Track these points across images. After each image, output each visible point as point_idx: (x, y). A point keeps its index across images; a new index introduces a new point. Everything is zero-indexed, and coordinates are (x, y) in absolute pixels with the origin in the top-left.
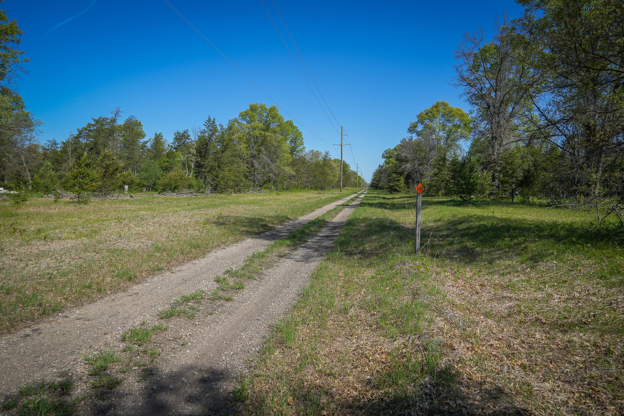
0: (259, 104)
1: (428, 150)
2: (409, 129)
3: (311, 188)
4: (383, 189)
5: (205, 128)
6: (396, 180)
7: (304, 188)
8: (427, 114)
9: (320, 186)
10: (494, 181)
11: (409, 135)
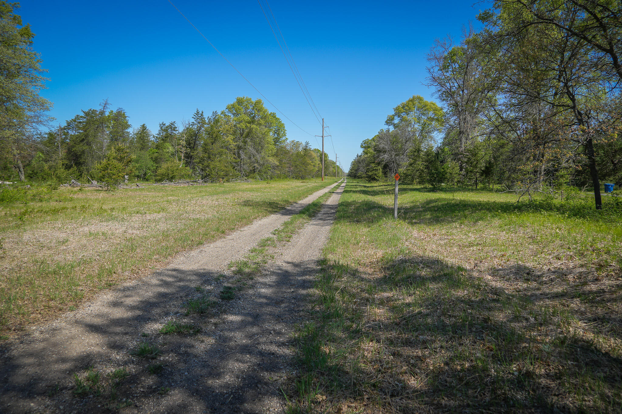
0: (245, 97)
1: (404, 141)
2: (386, 122)
3: (293, 178)
4: (362, 178)
5: (193, 120)
6: (374, 170)
7: (286, 178)
8: (403, 107)
9: (301, 176)
10: (461, 170)
11: (387, 127)
